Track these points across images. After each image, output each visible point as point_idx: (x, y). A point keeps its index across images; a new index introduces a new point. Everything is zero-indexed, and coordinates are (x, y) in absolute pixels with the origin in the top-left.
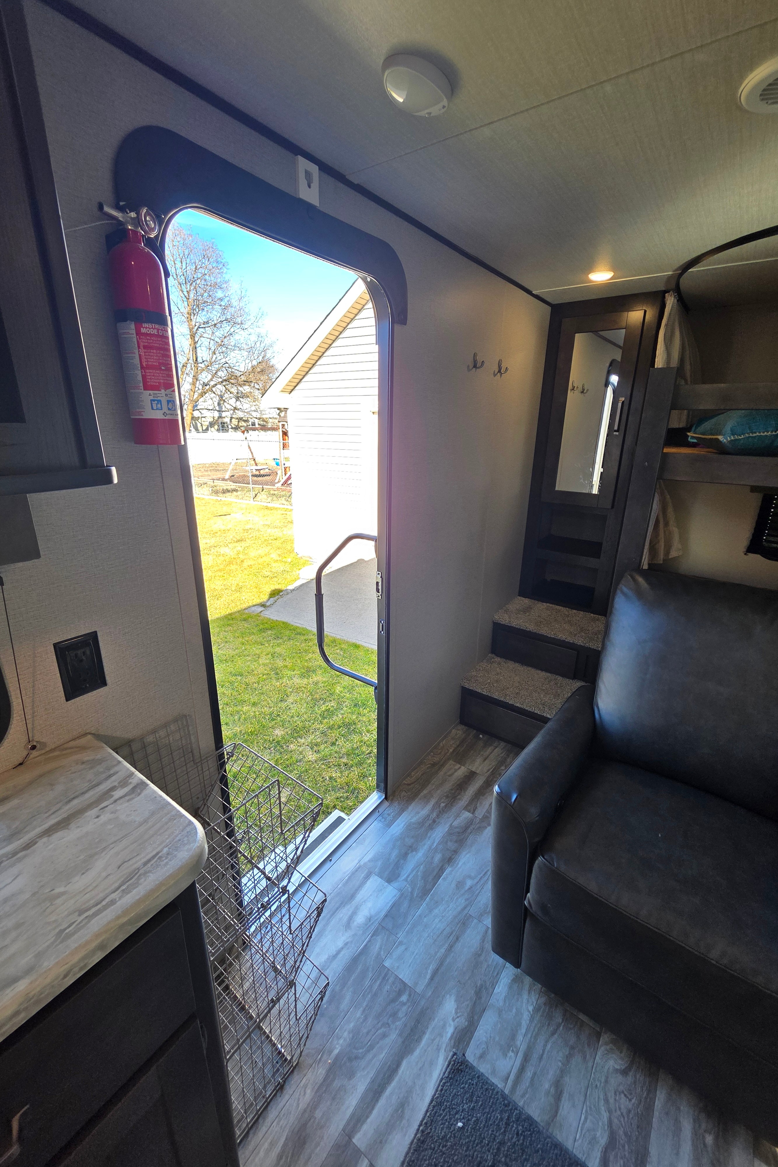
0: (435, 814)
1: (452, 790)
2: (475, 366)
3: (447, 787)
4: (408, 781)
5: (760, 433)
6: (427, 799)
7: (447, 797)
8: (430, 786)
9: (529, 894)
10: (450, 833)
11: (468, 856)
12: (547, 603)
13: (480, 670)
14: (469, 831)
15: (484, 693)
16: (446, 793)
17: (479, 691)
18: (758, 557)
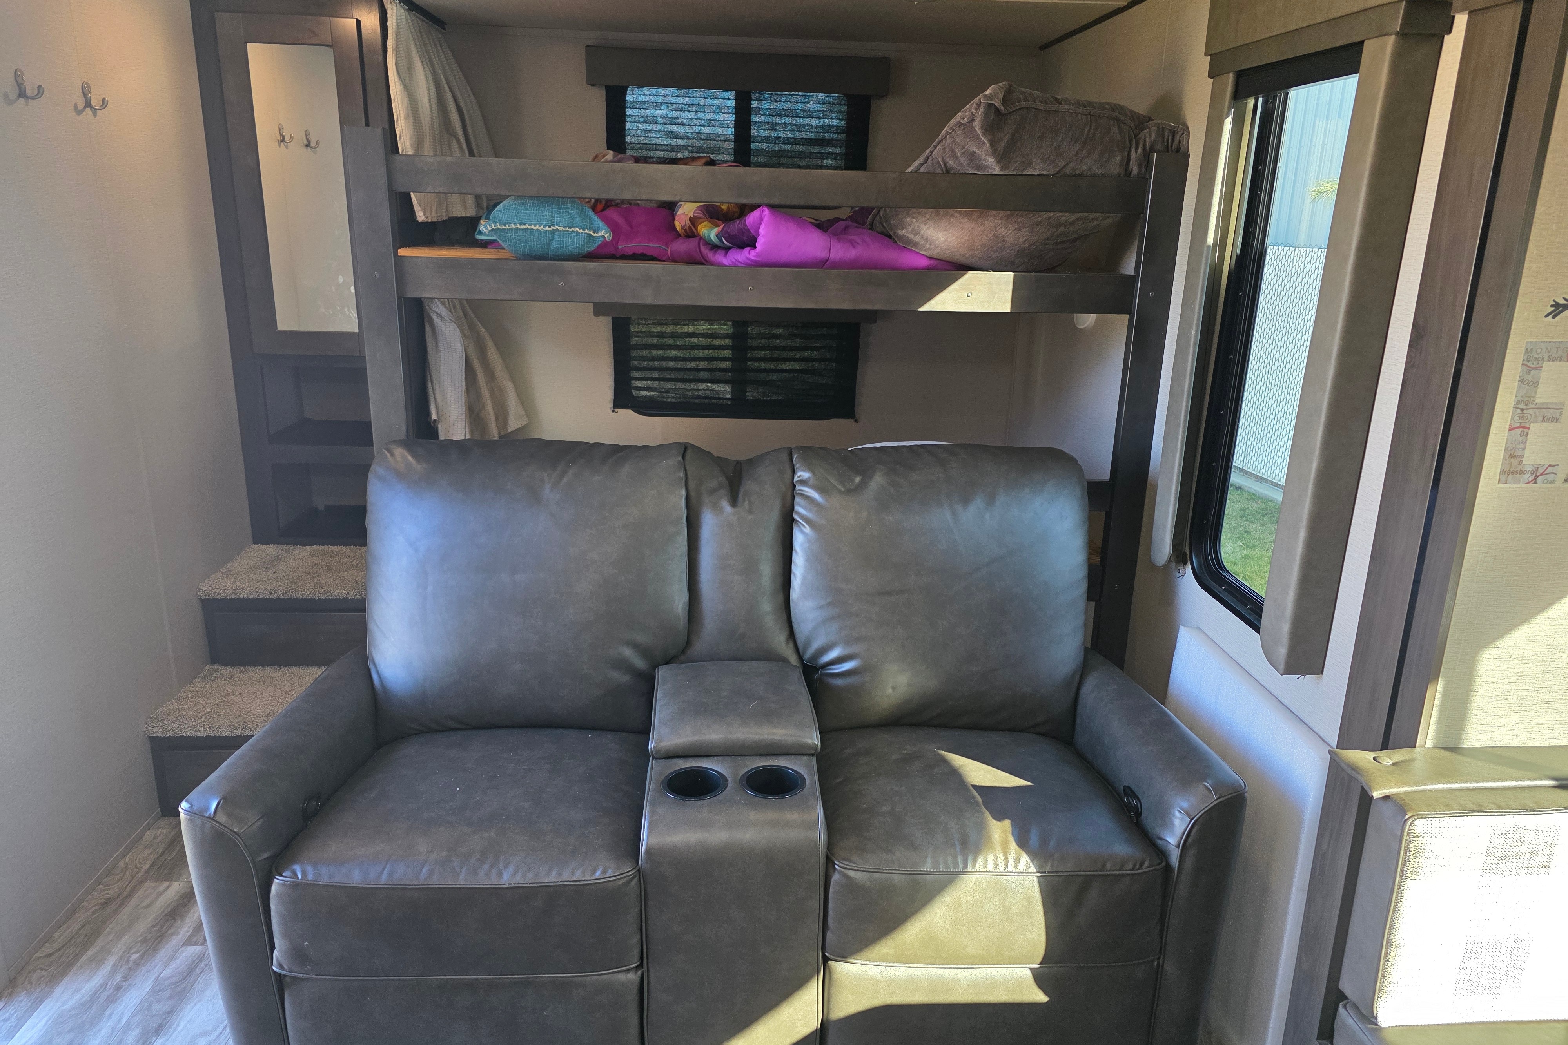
0: (118, 978)
1: (153, 926)
2: (22, 94)
3: (142, 926)
4: (48, 949)
5: (530, 225)
6: (97, 961)
7: (144, 941)
8: (101, 938)
9: (275, 953)
10: (155, 991)
11: (197, 1006)
12: (311, 545)
13: (187, 697)
14: (198, 971)
15: (198, 734)
16: (141, 935)
17: (190, 733)
18: (629, 413)
